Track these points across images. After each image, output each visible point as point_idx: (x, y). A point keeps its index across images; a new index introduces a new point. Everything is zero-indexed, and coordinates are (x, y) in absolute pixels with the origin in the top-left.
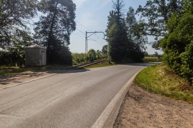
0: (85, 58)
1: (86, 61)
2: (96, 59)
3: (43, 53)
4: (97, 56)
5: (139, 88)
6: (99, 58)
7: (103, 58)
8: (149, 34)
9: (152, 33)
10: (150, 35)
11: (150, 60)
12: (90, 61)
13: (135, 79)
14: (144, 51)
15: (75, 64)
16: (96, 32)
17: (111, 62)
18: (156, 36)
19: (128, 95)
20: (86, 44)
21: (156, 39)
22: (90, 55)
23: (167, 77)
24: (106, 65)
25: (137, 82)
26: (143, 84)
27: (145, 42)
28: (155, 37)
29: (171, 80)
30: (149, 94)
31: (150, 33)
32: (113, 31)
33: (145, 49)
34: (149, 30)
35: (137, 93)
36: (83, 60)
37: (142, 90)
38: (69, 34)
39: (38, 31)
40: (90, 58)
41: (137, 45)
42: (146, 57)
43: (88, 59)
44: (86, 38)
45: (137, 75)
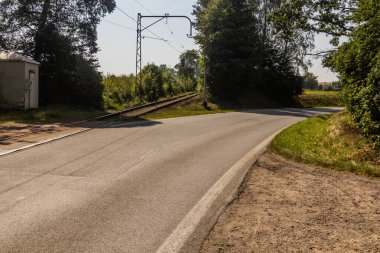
0: (133, 89)
1: (136, 101)
2: (162, 94)
3: (32, 75)
4: (165, 86)
5: (279, 157)
6: (170, 89)
7: (183, 90)
8: (314, 29)
9: (323, 26)
10: (318, 31)
11: (319, 101)
12: (149, 100)
13: (272, 142)
14: (302, 73)
15: (112, 108)
16: (167, 16)
17: (210, 105)
18: (333, 34)
19: (256, 164)
20: (139, 49)
21: (334, 42)
22: (148, 81)
23: (342, 140)
24: (195, 112)
25: (274, 147)
26: (287, 150)
27: (305, 47)
28: (331, 37)
29: (347, 145)
30: (296, 164)
31: (317, 27)
32: (217, 14)
33: (306, 68)
34: (314, 19)
35: (274, 164)
36: (128, 97)
37: (283, 159)
38: (95, 21)
39: (8, 11)
40: (148, 90)
41: (283, 56)
42: (308, 92)
43: (141, 92)
44: (139, 31)
45: (277, 136)
